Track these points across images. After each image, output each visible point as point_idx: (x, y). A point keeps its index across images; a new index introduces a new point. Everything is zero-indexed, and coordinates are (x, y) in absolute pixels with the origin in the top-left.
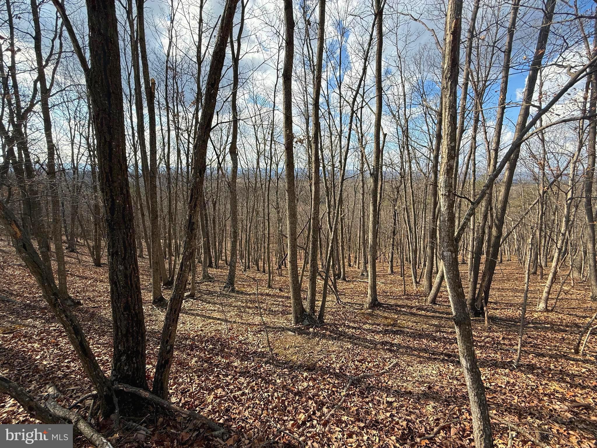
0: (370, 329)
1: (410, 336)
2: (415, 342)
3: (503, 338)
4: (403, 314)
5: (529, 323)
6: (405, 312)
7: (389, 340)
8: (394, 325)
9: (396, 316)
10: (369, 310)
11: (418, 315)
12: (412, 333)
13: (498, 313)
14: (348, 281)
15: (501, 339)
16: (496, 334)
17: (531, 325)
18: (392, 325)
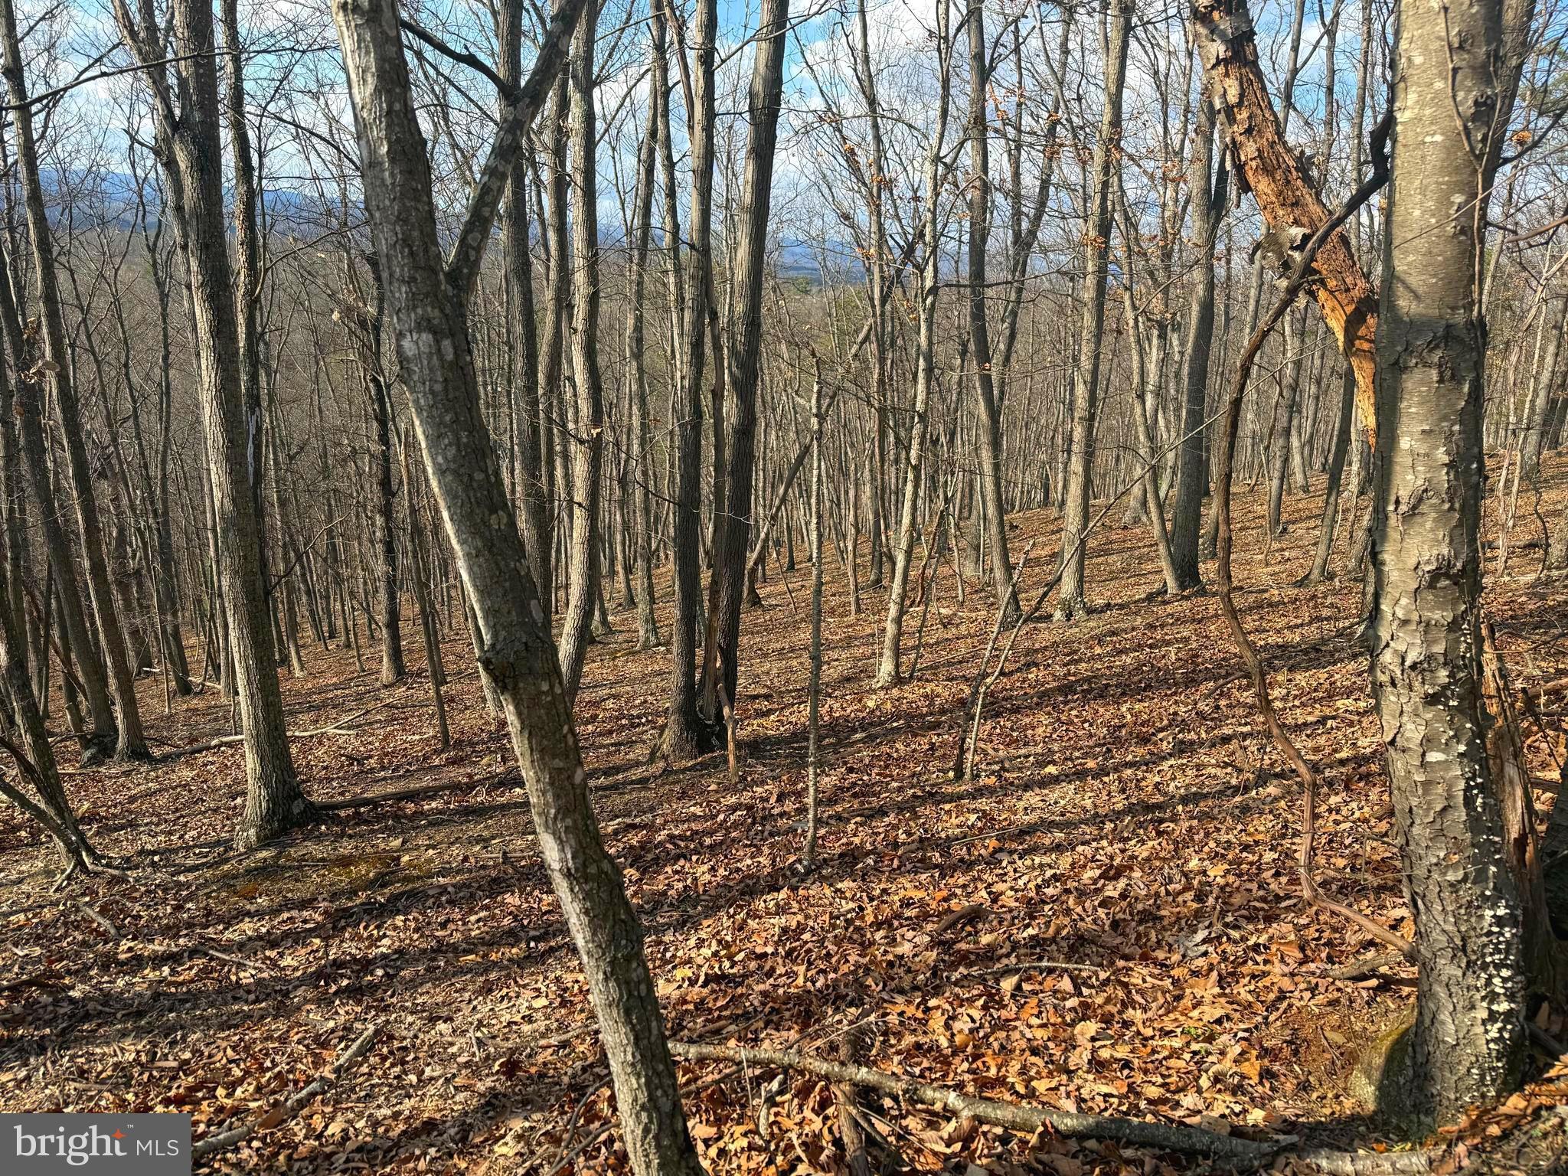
0: (260, 938)
1: (451, 902)
2: (473, 918)
3: (780, 799)
4: (431, 824)
5: (854, 731)
6: (441, 812)
7: (351, 948)
8: (381, 882)
9: (396, 843)
10: (264, 854)
11: (495, 808)
12: (459, 887)
13: (770, 726)
14: (165, 759)
15: (773, 800)
16: (759, 790)
17: (858, 736)
18: (370, 885)
